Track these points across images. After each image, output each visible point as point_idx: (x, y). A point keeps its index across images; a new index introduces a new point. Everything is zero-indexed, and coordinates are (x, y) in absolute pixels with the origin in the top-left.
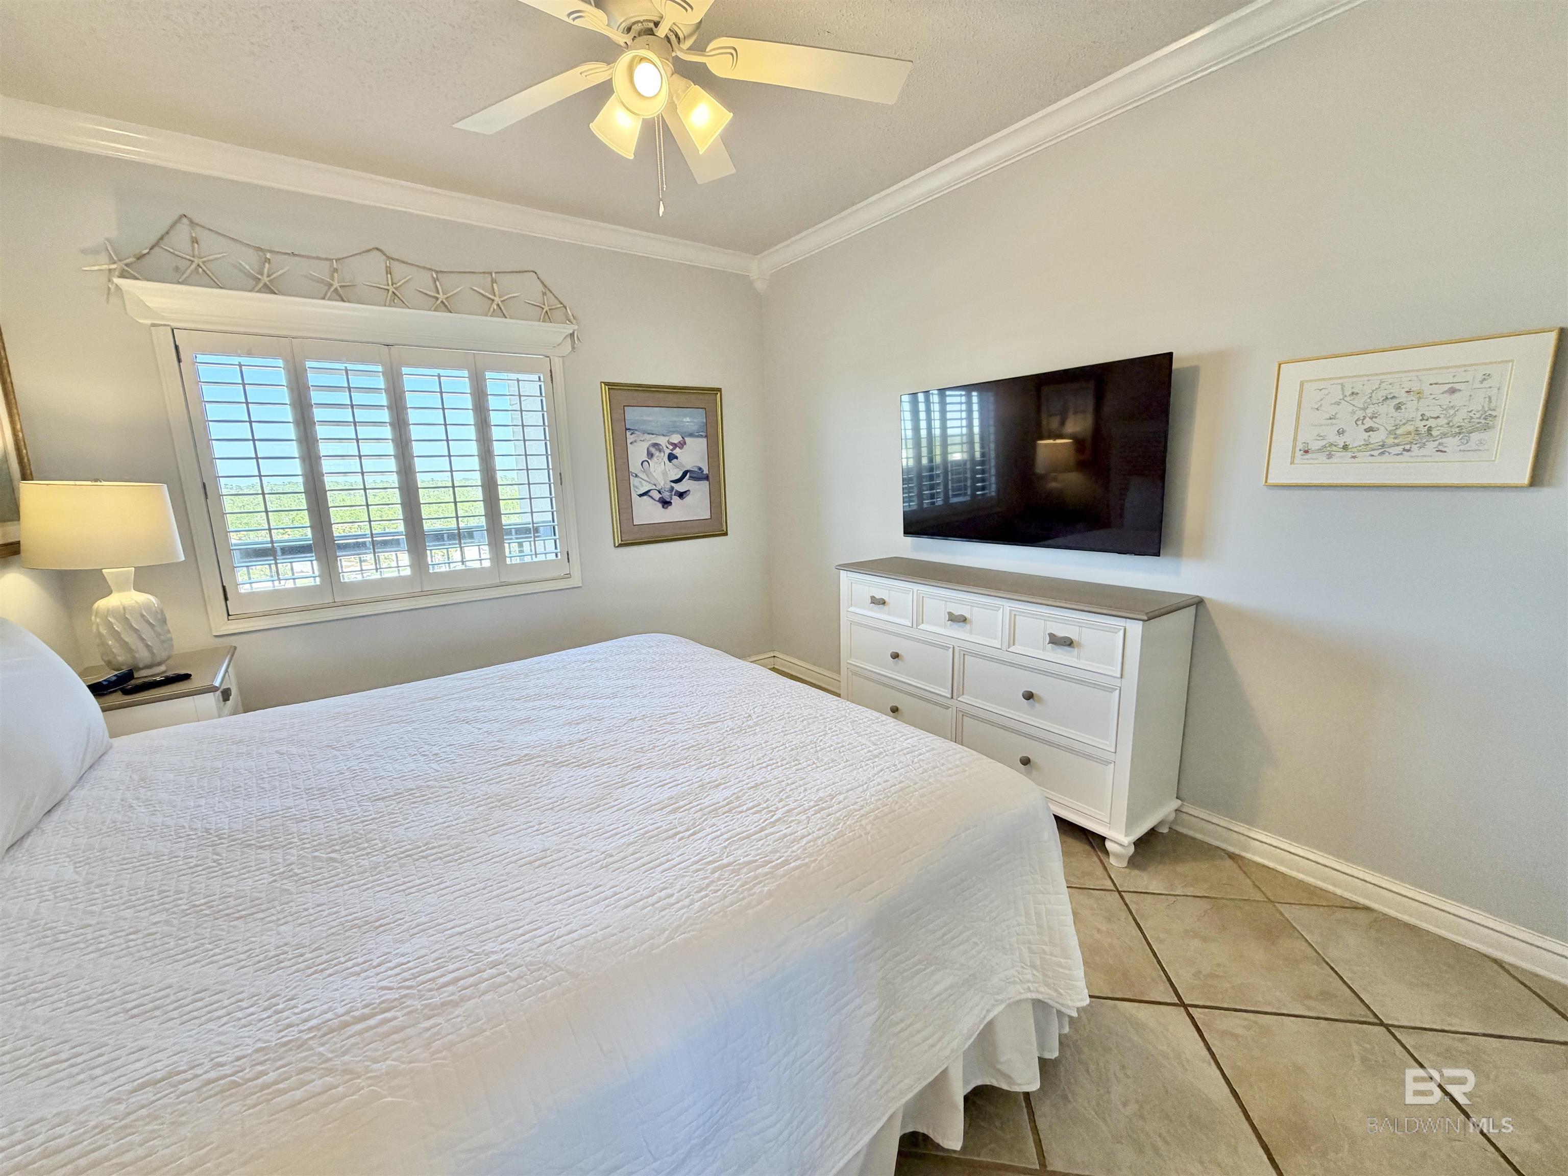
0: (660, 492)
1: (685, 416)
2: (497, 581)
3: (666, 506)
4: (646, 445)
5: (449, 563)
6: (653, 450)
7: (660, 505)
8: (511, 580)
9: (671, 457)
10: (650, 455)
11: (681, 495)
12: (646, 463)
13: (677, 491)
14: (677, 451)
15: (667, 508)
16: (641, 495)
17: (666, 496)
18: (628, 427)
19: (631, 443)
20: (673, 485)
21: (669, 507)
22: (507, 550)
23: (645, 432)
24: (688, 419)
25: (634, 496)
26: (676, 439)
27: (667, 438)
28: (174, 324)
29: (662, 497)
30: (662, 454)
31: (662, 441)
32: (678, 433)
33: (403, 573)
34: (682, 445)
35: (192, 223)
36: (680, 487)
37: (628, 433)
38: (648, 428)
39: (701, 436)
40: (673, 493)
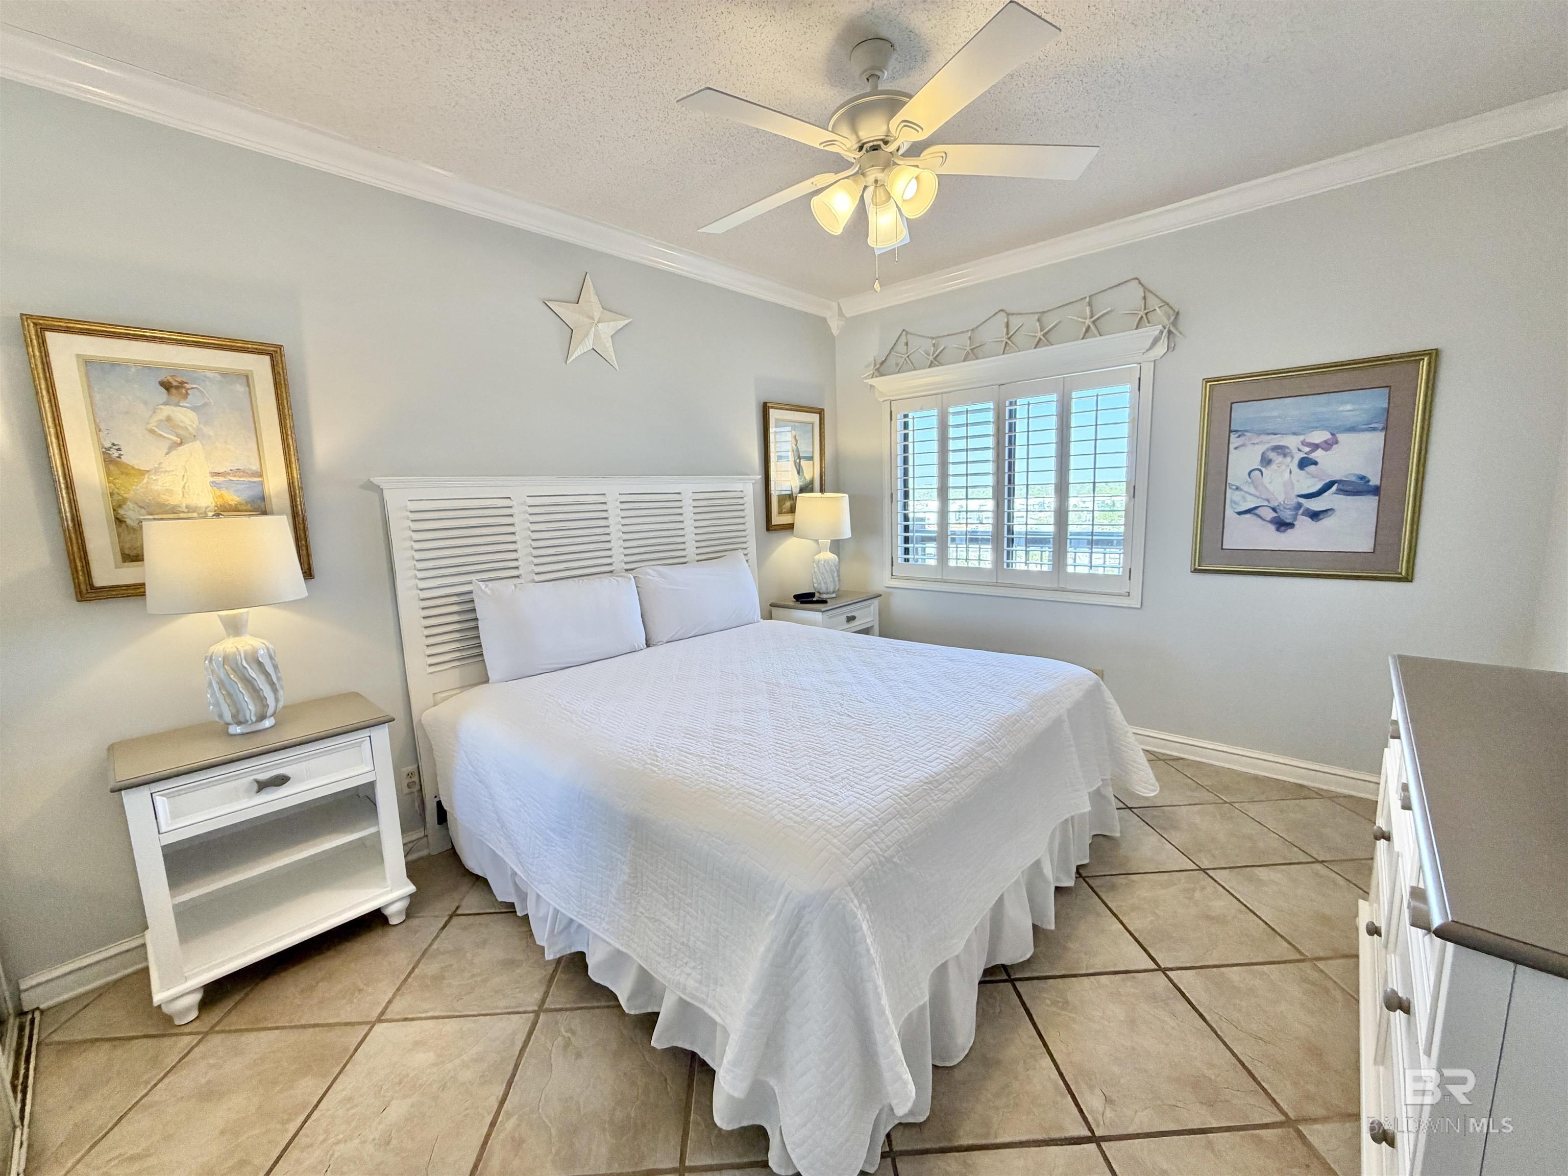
0: (1274, 510)
1: (1346, 403)
2: (1055, 586)
3: (1283, 528)
4: (1261, 449)
5: (1041, 564)
6: (1272, 455)
7: (1272, 527)
8: (1069, 588)
9: (1304, 463)
10: (1266, 461)
11: (1315, 516)
12: (1258, 472)
13: (1307, 510)
14: (1318, 455)
15: (1284, 531)
16: (1240, 513)
17: (1287, 516)
18: (1232, 428)
19: (1236, 448)
20: (1302, 500)
21: (1289, 531)
22: (1070, 561)
23: (1261, 433)
24: (1349, 407)
25: (1229, 513)
26: (1319, 437)
27: (1302, 438)
28: (891, 398)
29: (1279, 517)
30: (1289, 459)
31: (1292, 442)
32: (1325, 428)
33: (983, 565)
34: (1327, 445)
35: (907, 333)
36: (1315, 505)
37: (1233, 436)
38: (1270, 427)
39: (1374, 429)
40: (1301, 511)
